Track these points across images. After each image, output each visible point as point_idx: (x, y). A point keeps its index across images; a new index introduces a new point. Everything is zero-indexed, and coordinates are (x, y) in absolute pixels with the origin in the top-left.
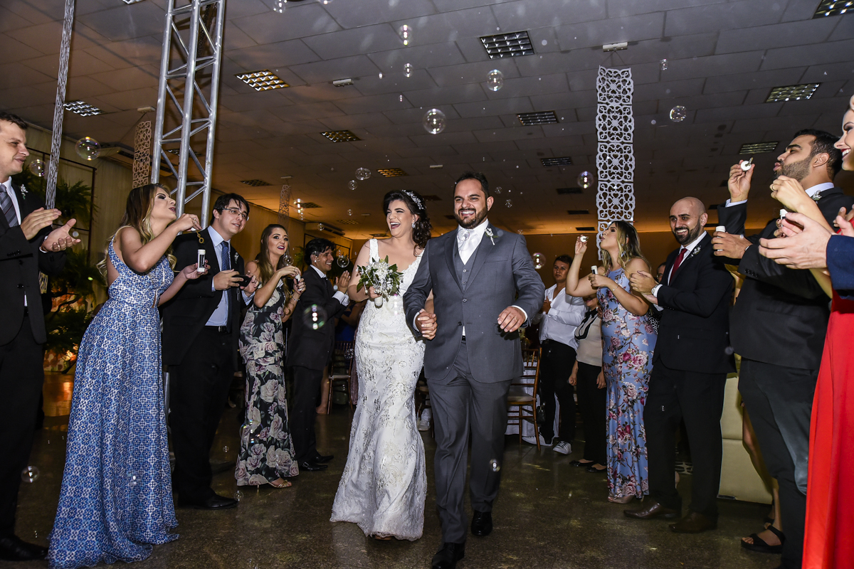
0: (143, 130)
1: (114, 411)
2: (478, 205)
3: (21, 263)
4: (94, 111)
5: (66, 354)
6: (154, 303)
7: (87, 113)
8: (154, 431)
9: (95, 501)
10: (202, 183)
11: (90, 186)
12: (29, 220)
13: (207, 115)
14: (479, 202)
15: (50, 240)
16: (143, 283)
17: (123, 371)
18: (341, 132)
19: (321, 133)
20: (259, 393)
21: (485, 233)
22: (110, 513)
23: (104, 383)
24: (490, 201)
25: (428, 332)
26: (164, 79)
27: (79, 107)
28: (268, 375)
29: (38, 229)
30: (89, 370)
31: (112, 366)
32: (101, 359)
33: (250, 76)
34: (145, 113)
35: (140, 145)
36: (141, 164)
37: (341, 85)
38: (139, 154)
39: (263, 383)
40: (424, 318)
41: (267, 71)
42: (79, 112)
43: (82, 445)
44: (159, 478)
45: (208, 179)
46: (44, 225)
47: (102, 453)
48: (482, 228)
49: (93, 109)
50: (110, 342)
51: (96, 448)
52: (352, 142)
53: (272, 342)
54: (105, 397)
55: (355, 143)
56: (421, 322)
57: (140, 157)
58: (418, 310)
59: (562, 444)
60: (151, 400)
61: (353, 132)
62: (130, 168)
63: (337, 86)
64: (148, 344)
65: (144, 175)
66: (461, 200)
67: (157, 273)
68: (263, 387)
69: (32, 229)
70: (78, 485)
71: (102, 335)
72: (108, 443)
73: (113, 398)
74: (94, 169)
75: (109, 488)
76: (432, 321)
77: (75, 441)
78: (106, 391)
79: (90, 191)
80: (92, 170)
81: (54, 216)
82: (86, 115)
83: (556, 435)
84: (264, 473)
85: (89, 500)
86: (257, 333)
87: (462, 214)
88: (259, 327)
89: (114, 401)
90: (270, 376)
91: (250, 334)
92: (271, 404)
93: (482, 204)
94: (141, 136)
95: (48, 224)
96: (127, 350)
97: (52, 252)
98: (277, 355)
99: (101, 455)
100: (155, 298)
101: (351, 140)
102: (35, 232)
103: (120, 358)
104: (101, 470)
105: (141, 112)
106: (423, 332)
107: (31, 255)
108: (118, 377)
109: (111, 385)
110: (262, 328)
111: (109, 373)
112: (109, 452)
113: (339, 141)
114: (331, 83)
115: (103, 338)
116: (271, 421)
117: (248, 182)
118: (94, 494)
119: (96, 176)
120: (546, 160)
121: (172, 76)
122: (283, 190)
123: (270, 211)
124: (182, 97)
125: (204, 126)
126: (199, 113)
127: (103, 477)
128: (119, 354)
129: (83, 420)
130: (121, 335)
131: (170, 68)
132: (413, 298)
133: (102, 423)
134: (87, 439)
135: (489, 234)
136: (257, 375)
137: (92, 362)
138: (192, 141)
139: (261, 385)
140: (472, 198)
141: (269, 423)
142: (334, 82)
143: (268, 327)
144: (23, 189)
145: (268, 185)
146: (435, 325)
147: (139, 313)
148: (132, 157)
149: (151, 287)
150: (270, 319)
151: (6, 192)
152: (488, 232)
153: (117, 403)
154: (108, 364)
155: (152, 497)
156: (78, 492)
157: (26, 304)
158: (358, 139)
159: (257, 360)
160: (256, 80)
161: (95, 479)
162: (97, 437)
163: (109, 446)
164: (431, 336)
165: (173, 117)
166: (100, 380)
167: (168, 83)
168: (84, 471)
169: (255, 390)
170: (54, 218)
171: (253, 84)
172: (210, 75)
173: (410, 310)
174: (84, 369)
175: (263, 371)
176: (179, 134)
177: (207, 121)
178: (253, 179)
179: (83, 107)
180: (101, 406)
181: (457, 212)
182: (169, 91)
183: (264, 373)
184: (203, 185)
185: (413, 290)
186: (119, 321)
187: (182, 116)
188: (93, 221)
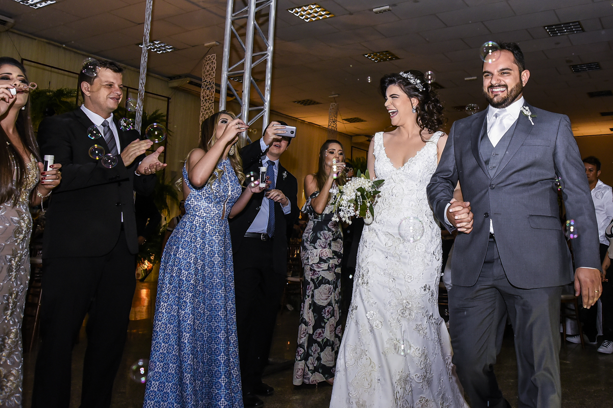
0: (209, 62)
1: (189, 312)
2: (510, 81)
3: (119, 185)
4: (168, 49)
5: (143, 263)
6: (223, 214)
7: (162, 50)
8: (223, 332)
9: (175, 394)
10: (263, 107)
11: (165, 113)
12: (128, 150)
13: (266, 49)
14: (511, 77)
15: (143, 165)
16: (211, 196)
17: (196, 276)
18: (381, 53)
19: (364, 55)
20: (313, 296)
21: (521, 112)
22: (190, 405)
23: (180, 288)
24: (526, 75)
25: (464, 224)
26: (229, 21)
27: (156, 46)
28: (321, 281)
29: (134, 157)
30: (167, 276)
31: (187, 273)
32: (177, 266)
33: (300, 10)
34: (211, 47)
35: (206, 75)
36: (208, 92)
37: (380, 12)
38: (206, 83)
39: (316, 287)
40: (457, 209)
41: (315, 4)
42: (155, 50)
43: (163, 344)
44: (229, 375)
45: (267, 104)
46: (139, 154)
47: (180, 350)
48: (517, 107)
49: (167, 47)
50: (184, 251)
51: (175, 347)
52: (392, 61)
53: (327, 250)
54: (182, 301)
55: (395, 62)
56: (454, 213)
57: (206, 85)
58: (449, 201)
59: (606, 343)
60: (220, 302)
61: (393, 52)
62: (197, 96)
63: (376, 13)
64: (216, 252)
65: (210, 102)
66: (490, 76)
67: (222, 187)
68: (316, 291)
69: (130, 157)
70: (161, 381)
71: (177, 246)
72: (186, 341)
73: (188, 301)
74: (169, 99)
75: (188, 382)
76: (466, 210)
77: (157, 340)
78: (182, 295)
79: (165, 118)
80: (167, 99)
81: (147, 146)
82: (161, 52)
83: (600, 333)
84: (320, 371)
85: (170, 394)
86: (314, 240)
87: (492, 92)
88: (316, 235)
89: (189, 304)
90: (323, 281)
91: (308, 241)
92: (324, 307)
93: (515, 79)
94: (208, 67)
95: (143, 152)
96: (198, 257)
97: (144, 175)
98: (331, 261)
99: (180, 353)
100: (224, 210)
101: (391, 59)
102: (132, 160)
103: (192, 265)
104: (180, 367)
105: (207, 47)
106: (458, 225)
107: (127, 179)
108: (192, 282)
109: (186, 290)
110: (319, 235)
111: (184, 279)
112: (187, 349)
113: (380, 61)
114: (371, 10)
115: (178, 248)
116: (325, 323)
117: (300, 102)
118: (174, 388)
119: (170, 104)
120: (574, 67)
121: (236, 17)
122: (332, 107)
123: (320, 128)
124: (244, 35)
125: (262, 59)
126: (259, 47)
127: (182, 372)
128: (192, 262)
129: (163, 321)
130: (193, 245)
131: (234, 11)
132: (440, 189)
133: (179, 324)
134: (167, 339)
135: (526, 113)
136: (312, 280)
137: (170, 269)
138: (253, 72)
139: (315, 289)
140: (503, 72)
141: (323, 325)
142: (374, 10)
143: (326, 235)
144: (123, 123)
145: (318, 103)
146: (471, 215)
147: (208, 224)
148: (200, 86)
149: (218, 200)
150: (328, 227)
151: (109, 127)
152: (524, 111)
153: (192, 306)
154: (183, 271)
155: (223, 392)
156: (161, 387)
157: (122, 221)
158: (397, 58)
159: (311, 265)
160: (305, 13)
161: (175, 375)
162: (176, 337)
163: (187, 344)
164: (468, 229)
165: (237, 52)
166: (177, 285)
167: (233, 23)
168: (166, 368)
169: (309, 292)
170: (147, 148)
171: (302, 16)
172: (268, 15)
173: (438, 202)
174: (164, 276)
175: (317, 276)
176: (242, 66)
177: (266, 54)
178: (304, 99)
179: (159, 45)
180: (178, 308)
181: (486, 90)
182: (234, 30)
183: (318, 278)
184: (263, 109)
185: (438, 180)
186: (192, 232)
187: (244, 51)
188: (168, 144)
